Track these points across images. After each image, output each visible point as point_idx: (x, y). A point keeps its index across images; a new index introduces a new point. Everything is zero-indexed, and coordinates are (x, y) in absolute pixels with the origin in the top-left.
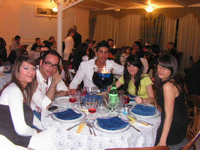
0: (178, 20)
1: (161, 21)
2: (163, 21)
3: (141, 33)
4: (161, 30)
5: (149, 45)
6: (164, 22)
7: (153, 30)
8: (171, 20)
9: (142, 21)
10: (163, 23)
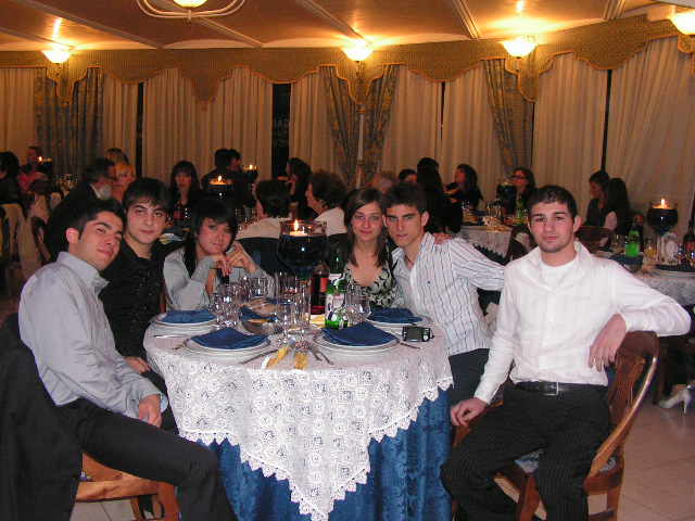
0: (141, 87)
1: (94, 89)
2: (99, 90)
3: (39, 128)
4: (96, 118)
5: (49, 160)
6: (102, 92)
7: (72, 115)
8: (123, 85)
9: (40, 90)
10: (99, 96)
